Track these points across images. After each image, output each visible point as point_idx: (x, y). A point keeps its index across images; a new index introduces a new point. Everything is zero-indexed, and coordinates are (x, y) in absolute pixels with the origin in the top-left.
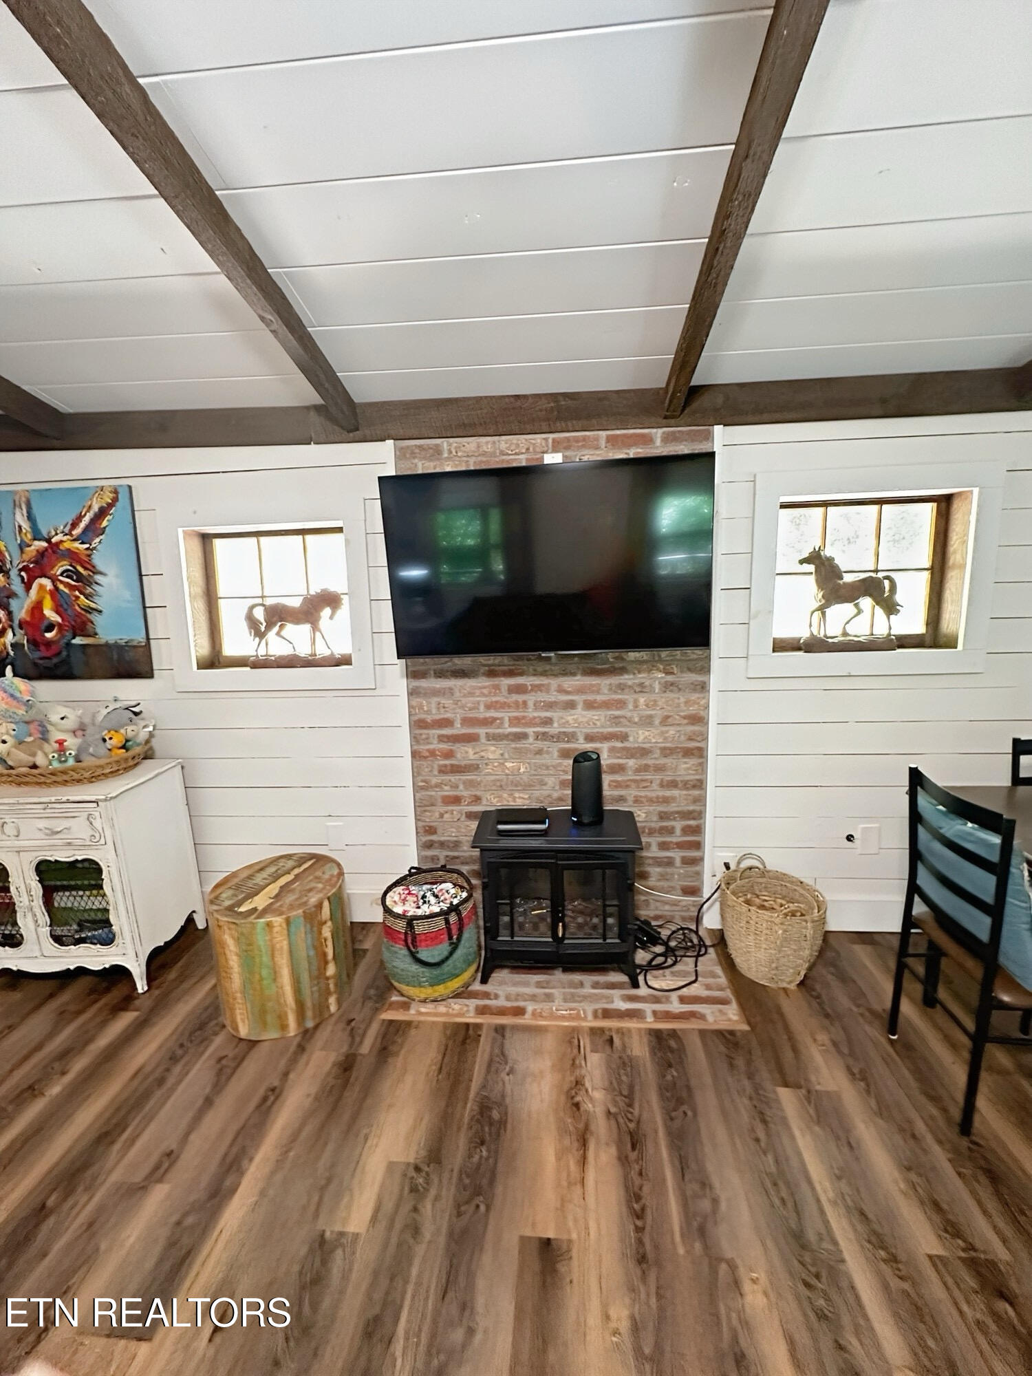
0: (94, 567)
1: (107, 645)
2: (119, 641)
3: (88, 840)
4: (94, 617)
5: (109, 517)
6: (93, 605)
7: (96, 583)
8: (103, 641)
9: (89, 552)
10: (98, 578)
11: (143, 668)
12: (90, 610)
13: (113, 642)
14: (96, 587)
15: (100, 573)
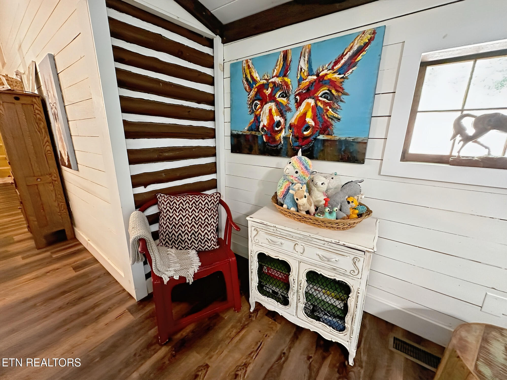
0: (343, 89)
1: (340, 141)
2: (347, 139)
3: (348, 271)
4: (335, 124)
5: (364, 53)
6: (336, 115)
7: (341, 101)
8: (337, 138)
9: (342, 80)
10: (344, 97)
11: (359, 157)
12: (333, 118)
13: (344, 139)
14: (341, 104)
15: (346, 94)
